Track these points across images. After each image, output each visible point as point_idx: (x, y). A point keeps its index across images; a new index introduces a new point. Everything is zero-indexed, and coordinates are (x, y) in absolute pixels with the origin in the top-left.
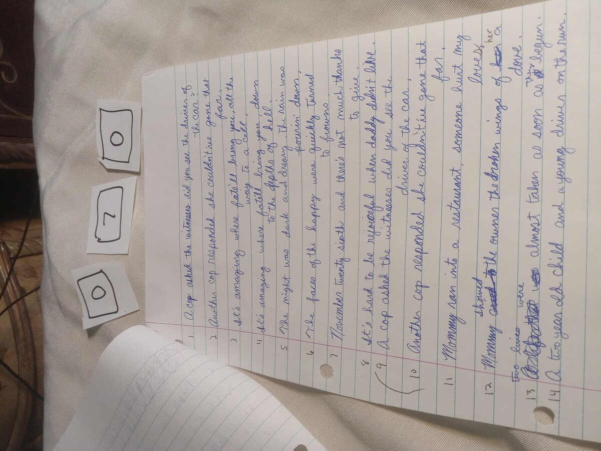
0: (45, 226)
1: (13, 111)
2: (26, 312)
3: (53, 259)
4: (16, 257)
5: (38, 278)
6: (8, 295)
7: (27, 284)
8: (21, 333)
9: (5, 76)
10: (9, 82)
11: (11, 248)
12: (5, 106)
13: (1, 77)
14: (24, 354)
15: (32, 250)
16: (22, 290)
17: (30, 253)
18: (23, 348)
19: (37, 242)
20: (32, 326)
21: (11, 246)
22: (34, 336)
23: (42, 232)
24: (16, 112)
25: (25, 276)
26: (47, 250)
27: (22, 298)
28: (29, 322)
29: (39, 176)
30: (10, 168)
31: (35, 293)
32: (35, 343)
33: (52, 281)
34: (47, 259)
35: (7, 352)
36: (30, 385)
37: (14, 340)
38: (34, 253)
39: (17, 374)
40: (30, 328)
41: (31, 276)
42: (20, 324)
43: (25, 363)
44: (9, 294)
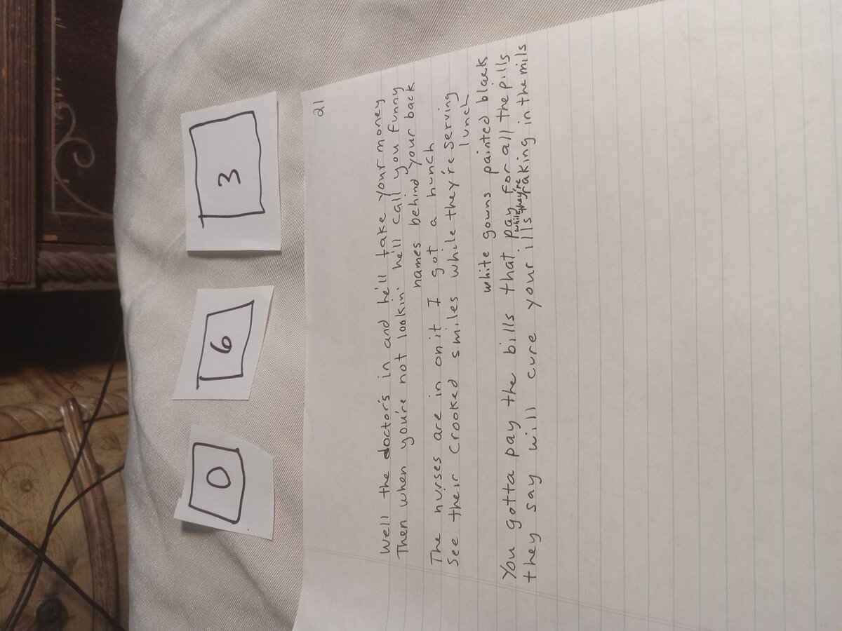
0: (132, 369)
1: (88, 207)
2: (105, 502)
3: (143, 422)
4: (92, 421)
5: (121, 450)
6: (79, 477)
7: (107, 459)
8: (98, 534)
9: (78, 157)
10: (82, 166)
11: (84, 406)
12: (78, 200)
13: (73, 160)
14: (101, 566)
15: (114, 409)
16: (99, 469)
17: (110, 413)
18: (100, 556)
19: (121, 397)
20: (114, 522)
21: (84, 403)
22: (116, 538)
23: (127, 382)
24: (93, 210)
25: (103, 448)
26: (134, 407)
27: (99, 482)
28: (109, 518)
29: (121, 292)
30: (84, 289)
31: (118, 474)
32: (117, 548)
33: (142, 458)
34: (135, 423)
35: (77, 564)
36: (110, 615)
37: (86, 545)
38: (117, 412)
39: (92, 598)
40: (110, 527)
41: (111, 448)
42: (95, 521)
43: (103, 581)
44: (81, 475)
